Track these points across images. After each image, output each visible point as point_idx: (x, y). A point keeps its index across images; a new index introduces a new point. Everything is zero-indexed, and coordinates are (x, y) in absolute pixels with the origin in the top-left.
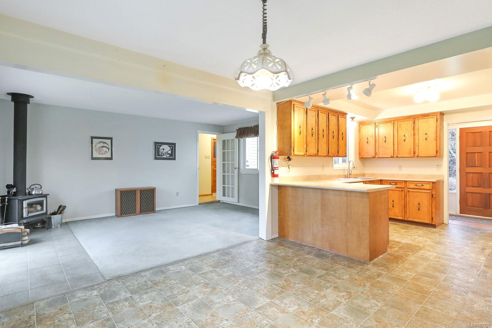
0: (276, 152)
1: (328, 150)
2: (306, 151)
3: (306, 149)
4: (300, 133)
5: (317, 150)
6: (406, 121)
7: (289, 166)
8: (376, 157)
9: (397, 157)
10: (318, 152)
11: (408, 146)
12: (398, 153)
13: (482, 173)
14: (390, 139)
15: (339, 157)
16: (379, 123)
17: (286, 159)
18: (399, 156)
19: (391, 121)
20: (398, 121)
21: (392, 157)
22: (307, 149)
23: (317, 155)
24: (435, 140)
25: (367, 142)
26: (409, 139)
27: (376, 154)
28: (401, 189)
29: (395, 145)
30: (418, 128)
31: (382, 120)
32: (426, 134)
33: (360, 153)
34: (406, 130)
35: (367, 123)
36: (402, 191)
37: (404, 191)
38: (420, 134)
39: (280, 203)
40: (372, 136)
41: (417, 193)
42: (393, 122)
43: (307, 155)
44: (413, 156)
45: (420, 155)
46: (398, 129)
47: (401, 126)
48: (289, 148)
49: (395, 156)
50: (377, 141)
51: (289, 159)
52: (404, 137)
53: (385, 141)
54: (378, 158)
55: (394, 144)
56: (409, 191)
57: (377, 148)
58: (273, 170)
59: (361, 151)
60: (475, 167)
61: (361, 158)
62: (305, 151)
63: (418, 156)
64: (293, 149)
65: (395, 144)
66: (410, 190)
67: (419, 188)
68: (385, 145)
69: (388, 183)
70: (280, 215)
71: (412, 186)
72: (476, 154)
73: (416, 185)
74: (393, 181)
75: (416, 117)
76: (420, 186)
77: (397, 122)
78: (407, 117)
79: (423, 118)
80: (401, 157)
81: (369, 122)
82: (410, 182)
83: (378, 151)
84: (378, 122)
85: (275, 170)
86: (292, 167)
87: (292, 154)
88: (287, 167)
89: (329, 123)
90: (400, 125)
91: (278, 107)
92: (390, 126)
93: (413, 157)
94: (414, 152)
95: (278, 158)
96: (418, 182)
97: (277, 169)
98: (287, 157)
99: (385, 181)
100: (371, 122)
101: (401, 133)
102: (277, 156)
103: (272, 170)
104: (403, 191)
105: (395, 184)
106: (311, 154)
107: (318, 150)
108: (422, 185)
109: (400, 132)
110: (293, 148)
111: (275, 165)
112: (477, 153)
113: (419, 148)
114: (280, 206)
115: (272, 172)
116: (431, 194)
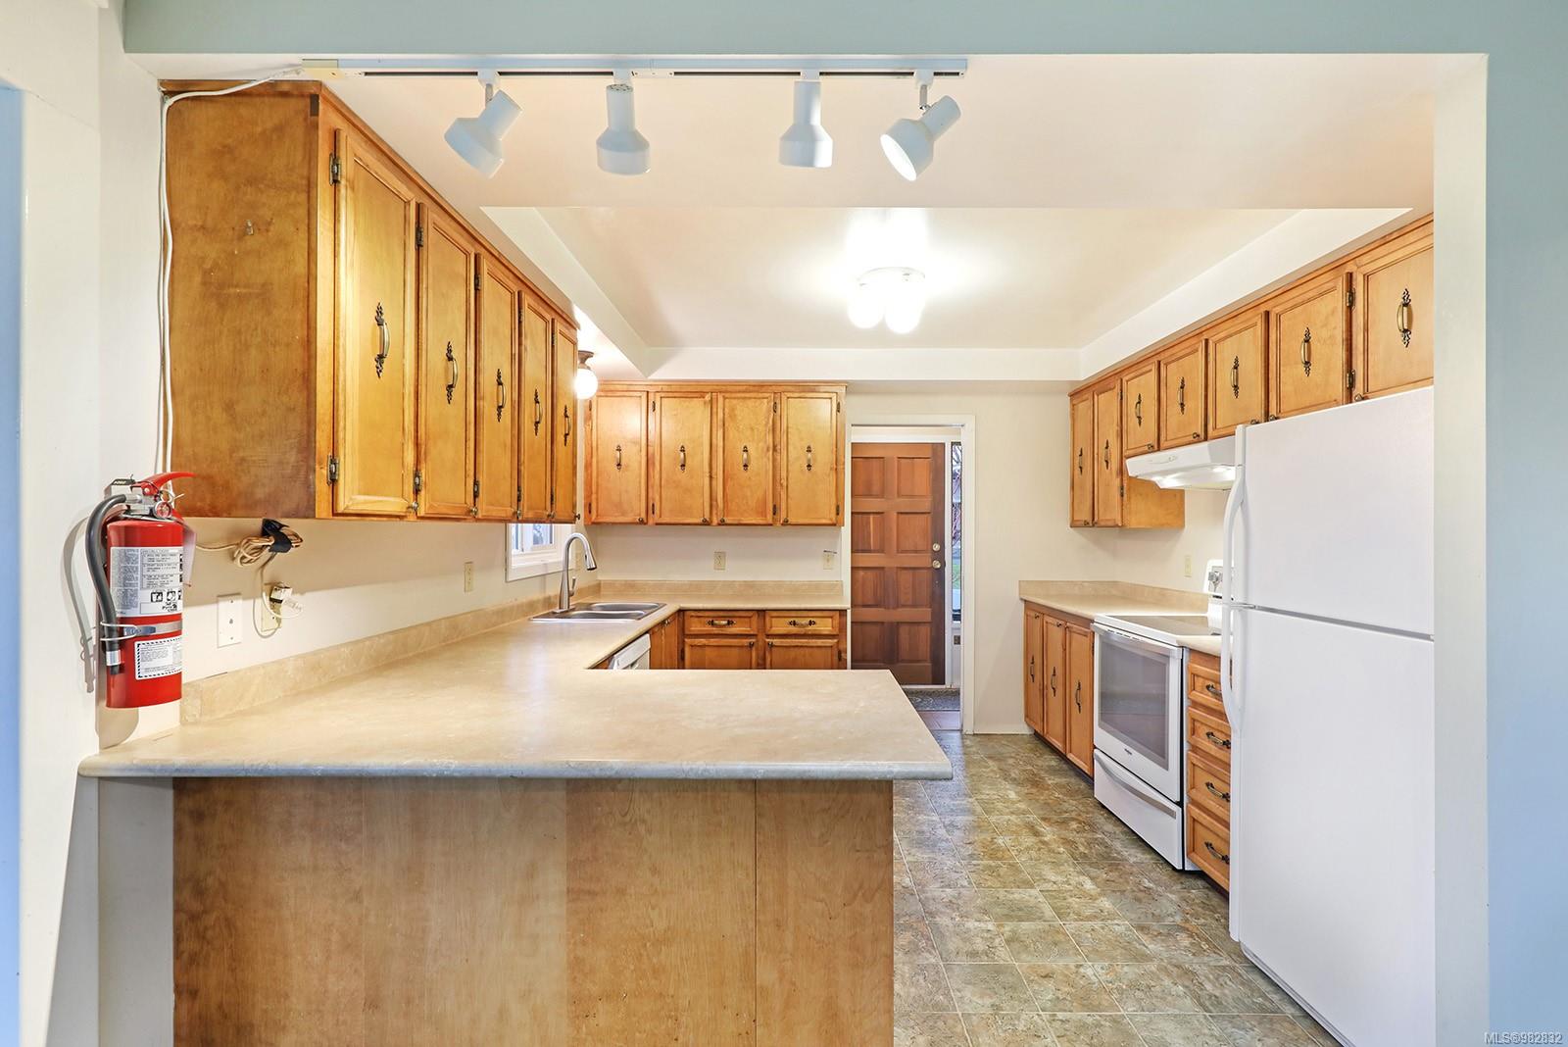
0: (154, 488)
1: (519, 490)
2: (417, 491)
3: (417, 475)
4: (381, 358)
5: (471, 482)
6: (750, 398)
7: (275, 586)
8: (651, 522)
9: (722, 523)
10: (476, 495)
11: (757, 482)
12: (724, 507)
13: (882, 568)
14: (699, 459)
15: (554, 523)
16: (663, 395)
17: (248, 537)
18: (728, 520)
19: (702, 394)
20: (727, 395)
21: (706, 523)
22: (423, 473)
23: (470, 515)
24: (834, 471)
25: (619, 465)
26: (760, 462)
27: (650, 511)
28: (746, 642)
29: (714, 482)
30: (787, 427)
31: (670, 383)
32: (809, 451)
33: (590, 505)
34: (752, 429)
35: (619, 387)
36: (751, 645)
37: (755, 645)
38: (791, 448)
39: (200, 892)
40: (636, 443)
41: (796, 649)
42: (708, 397)
43: (422, 512)
44: (770, 522)
45: (792, 520)
46: (726, 425)
47: (735, 415)
48: (292, 457)
49: (715, 521)
50: (654, 464)
51: (277, 536)
52: (745, 455)
53: (683, 466)
54: (657, 524)
55: (711, 477)
56: (772, 646)
57: (653, 487)
58: (126, 647)
59: (594, 496)
60: (869, 551)
61: (593, 523)
62: (409, 488)
63: (786, 523)
64: (325, 472)
65: (714, 476)
66: (776, 641)
67: (801, 631)
68: (682, 476)
69: (702, 619)
70: (194, 994)
71: (780, 626)
72: (872, 517)
73: (795, 624)
74: (721, 614)
75: (780, 389)
76: (802, 626)
77: (725, 398)
78: (754, 386)
79: (802, 395)
80: (736, 522)
81: (625, 388)
82: (775, 614)
83: (657, 498)
84: (659, 390)
85: (141, 647)
86: (300, 591)
87: (322, 507)
88: (253, 596)
89: (520, 344)
90: (733, 410)
91: (176, 123)
92: (698, 411)
93: (771, 525)
94: (775, 507)
95: (176, 536)
96: (799, 614)
97: (162, 628)
98: (257, 523)
99: (693, 614)
100: (632, 388)
101: (738, 438)
102: (167, 519)
103: (103, 647)
104: (754, 648)
105: (729, 623)
106: (443, 510)
107: (476, 483)
108: (810, 623)
109: (732, 434)
110: (326, 462)
111: (144, 595)
112: (874, 513)
113: (789, 494)
114: (194, 917)
115: (114, 658)
116: (836, 652)
